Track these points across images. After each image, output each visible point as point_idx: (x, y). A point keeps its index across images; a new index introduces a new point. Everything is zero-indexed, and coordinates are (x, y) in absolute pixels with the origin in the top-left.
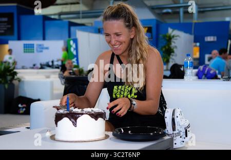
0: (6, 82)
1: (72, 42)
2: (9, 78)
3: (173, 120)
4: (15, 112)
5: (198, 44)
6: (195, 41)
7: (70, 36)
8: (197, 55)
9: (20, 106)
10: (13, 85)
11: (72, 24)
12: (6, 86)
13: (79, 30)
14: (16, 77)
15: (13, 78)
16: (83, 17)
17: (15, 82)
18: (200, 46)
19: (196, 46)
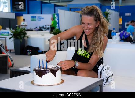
0: (21, 38)
1: (56, 16)
2: (22, 36)
5: (122, 17)
6: (120, 15)
7: (55, 13)
8: (121, 23)
9: (28, 51)
10: (25, 40)
11: (56, 6)
12: (21, 40)
13: (60, 9)
14: (26, 36)
15: (24, 36)
16: (62, 2)
17: (26, 38)
18: (122, 18)
19: (121, 18)
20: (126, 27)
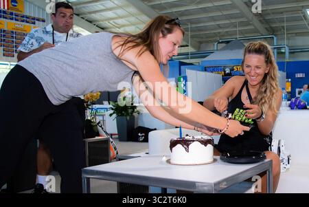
0: (128, 114)
1: (182, 80)
2: (130, 111)
3: (279, 148)
4: (136, 139)
5: (290, 80)
6: (287, 78)
7: (180, 75)
8: (290, 90)
9: (139, 134)
10: (134, 117)
11: (182, 64)
12: (128, 118)
13: (188, 68)
14: (135, 110)
15: (133, 111)
16: (191, 58)
17: (135, 114)
18: (291, 82)
19: (288, 81)
20: (297, 95)
